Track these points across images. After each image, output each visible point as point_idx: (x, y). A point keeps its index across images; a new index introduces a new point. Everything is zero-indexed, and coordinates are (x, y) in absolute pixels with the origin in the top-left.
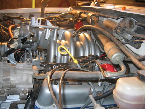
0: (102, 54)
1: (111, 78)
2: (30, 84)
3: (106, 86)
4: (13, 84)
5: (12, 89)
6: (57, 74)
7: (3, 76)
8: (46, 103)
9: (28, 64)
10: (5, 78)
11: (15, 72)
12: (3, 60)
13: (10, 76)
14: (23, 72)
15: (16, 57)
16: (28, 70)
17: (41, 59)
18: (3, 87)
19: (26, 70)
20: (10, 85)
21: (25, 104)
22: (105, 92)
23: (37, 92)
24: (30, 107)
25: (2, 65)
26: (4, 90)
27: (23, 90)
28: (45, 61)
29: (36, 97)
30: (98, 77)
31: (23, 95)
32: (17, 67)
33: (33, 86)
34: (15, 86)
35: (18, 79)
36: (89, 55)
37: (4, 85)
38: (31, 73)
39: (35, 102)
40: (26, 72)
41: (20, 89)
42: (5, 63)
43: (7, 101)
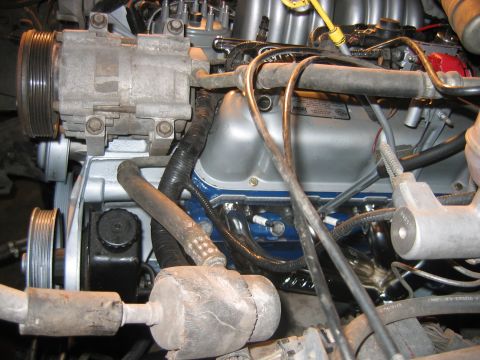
0: (427, 21)
1: (460, 91)
2: (182, 104)
3: (433, 130)
4: (128, 102)
5: (125, 116)
6: (275, 71)
7: (97, 75)
8: (229, 171)
9: (177, 40)
10: (102, 80)
11: (133, 63)
12: (94, 22)
13: (117, 75)
14: (160, 65)
15: (134, 19)
16: (177, 57)
17: (216, 27)
18: (95, 110)
19: (169, 57)
20: (117, 103)
21: (163, 170)
22: (425, 148)
23: (202, 133)
24: (179, 176)
25: (92, 40)
26: (98, 119)
27: (160, 124)
28: (229, 35)
29: (198, 149)
30: (414, 88)
31: (158, 137)
32: (140, 47)
33: (190, 113)
34: (134, 108)
35: (142, 86)
36: (383, 23)
37: (100, 103)
38: (186, 69)
39: (194, 164)
40: (168, 65)
41: (149, 118)
42: (99, 30)
43: (108, 155)
